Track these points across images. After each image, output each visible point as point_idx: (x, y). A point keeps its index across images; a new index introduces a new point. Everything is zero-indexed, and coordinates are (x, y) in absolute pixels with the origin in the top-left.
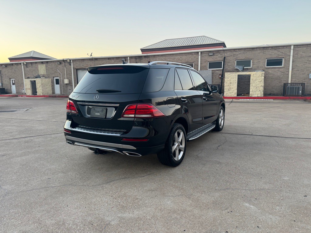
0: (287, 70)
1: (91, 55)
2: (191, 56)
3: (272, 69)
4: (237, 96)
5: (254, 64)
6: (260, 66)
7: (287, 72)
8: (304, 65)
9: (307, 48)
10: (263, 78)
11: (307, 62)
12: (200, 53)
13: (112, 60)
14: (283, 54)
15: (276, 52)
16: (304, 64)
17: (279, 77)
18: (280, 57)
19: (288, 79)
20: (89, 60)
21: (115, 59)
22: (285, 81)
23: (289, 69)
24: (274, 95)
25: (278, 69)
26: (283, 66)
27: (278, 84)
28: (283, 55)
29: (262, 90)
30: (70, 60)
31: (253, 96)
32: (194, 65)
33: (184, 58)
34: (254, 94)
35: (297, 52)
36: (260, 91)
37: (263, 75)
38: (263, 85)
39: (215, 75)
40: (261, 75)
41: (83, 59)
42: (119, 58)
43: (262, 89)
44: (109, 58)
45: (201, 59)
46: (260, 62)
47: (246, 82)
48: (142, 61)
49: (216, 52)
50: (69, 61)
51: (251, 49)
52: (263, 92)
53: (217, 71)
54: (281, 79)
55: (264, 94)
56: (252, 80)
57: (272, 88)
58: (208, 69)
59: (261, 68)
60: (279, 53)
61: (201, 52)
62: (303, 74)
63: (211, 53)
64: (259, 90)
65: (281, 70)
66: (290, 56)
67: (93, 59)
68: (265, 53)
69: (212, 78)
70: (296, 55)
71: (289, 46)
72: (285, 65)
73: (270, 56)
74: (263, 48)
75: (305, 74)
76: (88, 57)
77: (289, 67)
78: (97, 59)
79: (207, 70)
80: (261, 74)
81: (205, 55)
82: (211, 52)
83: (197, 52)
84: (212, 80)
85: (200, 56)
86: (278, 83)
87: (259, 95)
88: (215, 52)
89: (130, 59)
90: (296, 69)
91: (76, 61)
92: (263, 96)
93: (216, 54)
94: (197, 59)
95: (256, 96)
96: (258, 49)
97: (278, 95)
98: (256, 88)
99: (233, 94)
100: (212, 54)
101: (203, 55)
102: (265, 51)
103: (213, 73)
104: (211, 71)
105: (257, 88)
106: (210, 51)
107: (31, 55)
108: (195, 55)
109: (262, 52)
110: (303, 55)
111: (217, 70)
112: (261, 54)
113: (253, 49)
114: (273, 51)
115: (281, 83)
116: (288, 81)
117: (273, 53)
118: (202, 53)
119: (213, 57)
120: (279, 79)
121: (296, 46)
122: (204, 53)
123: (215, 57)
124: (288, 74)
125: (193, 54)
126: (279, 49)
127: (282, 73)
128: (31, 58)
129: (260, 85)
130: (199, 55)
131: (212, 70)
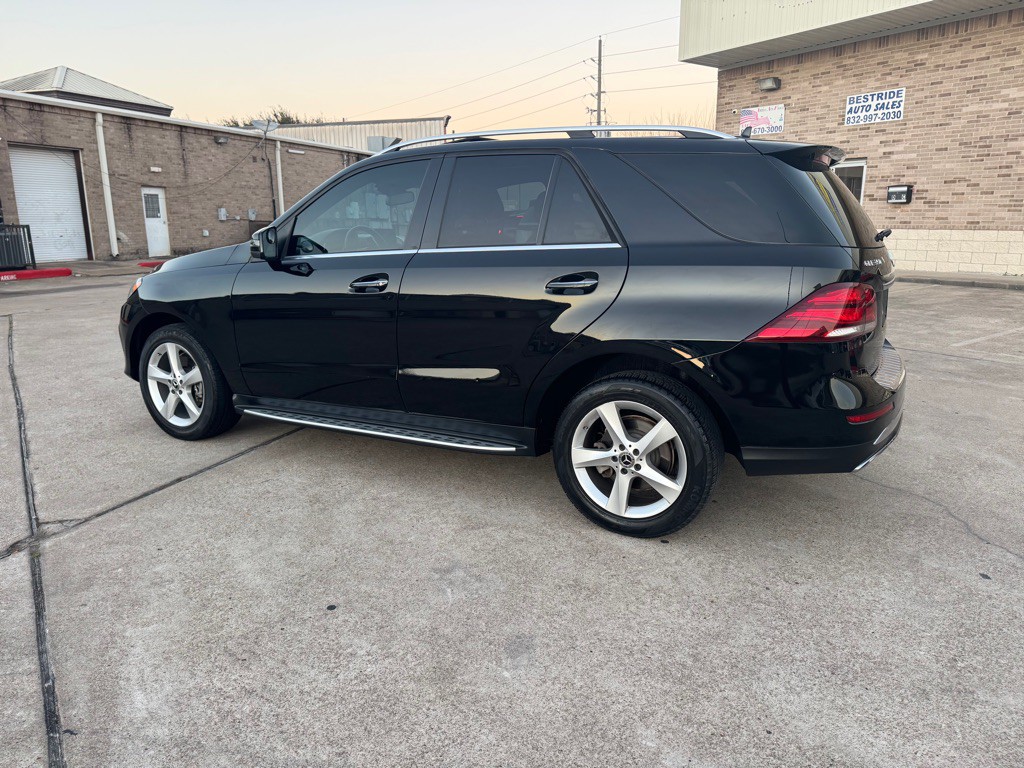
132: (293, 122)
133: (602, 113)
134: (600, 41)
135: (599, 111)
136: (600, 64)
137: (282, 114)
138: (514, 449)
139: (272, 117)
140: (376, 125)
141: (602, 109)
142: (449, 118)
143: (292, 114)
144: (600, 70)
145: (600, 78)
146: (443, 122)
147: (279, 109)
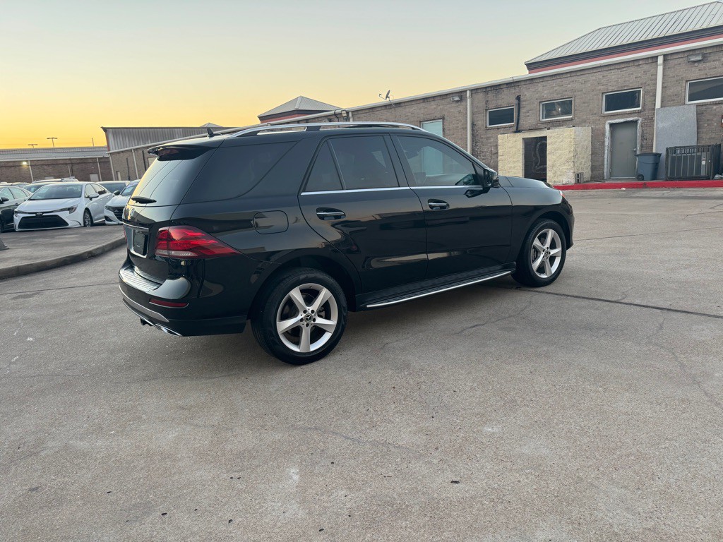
1: (387, 97)
2: (633, 69)
12: (660, 60)
13: (432, 103)
20: (383, 108)
21: (439, 98)
30: (347, 113)
32: (644, 95)
33: (613, 77)
39: (709, 117)
41: (372, 108)
42: (447, 95)
44: (424, 99)
45: (664, 75)
48: (500, 96)
49: (715, 50)
50: (345, 115)
53: (715, 107)
58: (687, 102)
61: (665, 56)
63: (698, 54)
67: (390, 105)
69: (698, 128)
76: (381, 100)
78: (400, 103)
79: (684, 104)
81: (676, 62)
82: (697, 52)
83: (652, 58)
84: (698, 133)
85: (660, 69)
88: (708, 51)
89: (471, 94)
91: (359, 112)
93: (712, 57)
94: (653, 77)
100: (699, 58)
101: (672, 63)
103: (699, 114)
104: (694, 109)
106: (693, 51)
107: (297, 107)
108: (646, 67)
111: (716, 104)
118: (669, 58)
119: (702, 65)
122: (675, 57)
123: (708, 64)
125: (641, 62)
128: (296, 112)
130: (657, 65)
131: (698, 105)
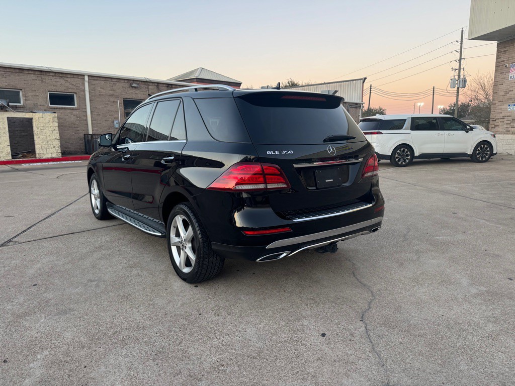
0: (84, 114)
3: (61, 111)
4: (12, 158)
5: (27, 98)
6: (39, 104)
7: (84, 116)
8: (105, 107)
9: (106, 82)
10: (56, 124)
11: (109, 103)
14: (74, 87)
15: (62, 81)
16: (105, 105)
17: (74, 125)
18: (70, 90)
19: (87, 127)
22: (84, 130)
23: (86, 112)
24: (71, 153)
25: (69, 110)
26: (76, 106)
27: (73, 135)
28: (74, 89)
29: (58, 145)
31: (44, 157)
34: (45, 153)
35: (93, 86)
36: (54, 147)
37: (56, 120)
38: (58, 137)
40: (51, 120)
43: (57, 143)
46: (38, 96)
47: (16, 132)
51: (17, 71)
52: (60, 149)
54: (77, 127)
55: (61, 152)
56: (38, 128)
57: (66, 143)
59: (41, 107)
60: (67, 84)
62: (106, 121)
64: (52, 146)
65: (75, 112)
66: (84, 91)
68: (44, 80)
70: (93, 92)
71: (80, 76)
72: (79, 105)
73: (54, 88)
74: (40, 71)
75: (108, 121)
77: (86, 109)
80: (51, 117)
86: (74, 133)
87: (54, 155)
90: (96, 113)
92: (60, 155)
95: (49, 156)
96: (30, 72)
97: (76, 154)
98: (47, 142)
99: (4, 154)
102: (43, 77)
105: (49, 143)
109: (39, 78)
110: (102, 93)
112: (37, 81)
113: (21, 70)
114: (58, 80)
115: (78, 133)
116: (88, 130)
117: (59, 83)
120: (75, 127)
121: (91, 77)
124: (86, 120)
126: (67, 77)
127: (77, 117)
129: (53, 137)
132: (296, 85)
133: (462, 70)
134: (462, 31)
135: (460, 69)
136: (461, 44)
137: (291, 82)
138: (160, 234)
139: (288, 85)
140: (329, 85)
141: (462, 67)
142: (365, 78)
143: (296, 81)
144: (461, 47)
145: (461, 51)
146: (362, 81)
147: (290, 80)
